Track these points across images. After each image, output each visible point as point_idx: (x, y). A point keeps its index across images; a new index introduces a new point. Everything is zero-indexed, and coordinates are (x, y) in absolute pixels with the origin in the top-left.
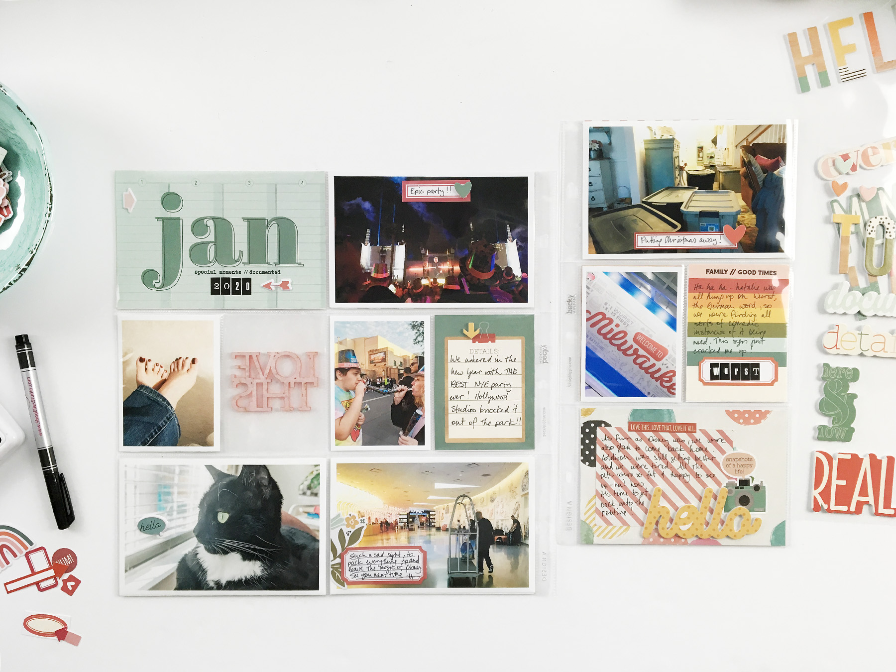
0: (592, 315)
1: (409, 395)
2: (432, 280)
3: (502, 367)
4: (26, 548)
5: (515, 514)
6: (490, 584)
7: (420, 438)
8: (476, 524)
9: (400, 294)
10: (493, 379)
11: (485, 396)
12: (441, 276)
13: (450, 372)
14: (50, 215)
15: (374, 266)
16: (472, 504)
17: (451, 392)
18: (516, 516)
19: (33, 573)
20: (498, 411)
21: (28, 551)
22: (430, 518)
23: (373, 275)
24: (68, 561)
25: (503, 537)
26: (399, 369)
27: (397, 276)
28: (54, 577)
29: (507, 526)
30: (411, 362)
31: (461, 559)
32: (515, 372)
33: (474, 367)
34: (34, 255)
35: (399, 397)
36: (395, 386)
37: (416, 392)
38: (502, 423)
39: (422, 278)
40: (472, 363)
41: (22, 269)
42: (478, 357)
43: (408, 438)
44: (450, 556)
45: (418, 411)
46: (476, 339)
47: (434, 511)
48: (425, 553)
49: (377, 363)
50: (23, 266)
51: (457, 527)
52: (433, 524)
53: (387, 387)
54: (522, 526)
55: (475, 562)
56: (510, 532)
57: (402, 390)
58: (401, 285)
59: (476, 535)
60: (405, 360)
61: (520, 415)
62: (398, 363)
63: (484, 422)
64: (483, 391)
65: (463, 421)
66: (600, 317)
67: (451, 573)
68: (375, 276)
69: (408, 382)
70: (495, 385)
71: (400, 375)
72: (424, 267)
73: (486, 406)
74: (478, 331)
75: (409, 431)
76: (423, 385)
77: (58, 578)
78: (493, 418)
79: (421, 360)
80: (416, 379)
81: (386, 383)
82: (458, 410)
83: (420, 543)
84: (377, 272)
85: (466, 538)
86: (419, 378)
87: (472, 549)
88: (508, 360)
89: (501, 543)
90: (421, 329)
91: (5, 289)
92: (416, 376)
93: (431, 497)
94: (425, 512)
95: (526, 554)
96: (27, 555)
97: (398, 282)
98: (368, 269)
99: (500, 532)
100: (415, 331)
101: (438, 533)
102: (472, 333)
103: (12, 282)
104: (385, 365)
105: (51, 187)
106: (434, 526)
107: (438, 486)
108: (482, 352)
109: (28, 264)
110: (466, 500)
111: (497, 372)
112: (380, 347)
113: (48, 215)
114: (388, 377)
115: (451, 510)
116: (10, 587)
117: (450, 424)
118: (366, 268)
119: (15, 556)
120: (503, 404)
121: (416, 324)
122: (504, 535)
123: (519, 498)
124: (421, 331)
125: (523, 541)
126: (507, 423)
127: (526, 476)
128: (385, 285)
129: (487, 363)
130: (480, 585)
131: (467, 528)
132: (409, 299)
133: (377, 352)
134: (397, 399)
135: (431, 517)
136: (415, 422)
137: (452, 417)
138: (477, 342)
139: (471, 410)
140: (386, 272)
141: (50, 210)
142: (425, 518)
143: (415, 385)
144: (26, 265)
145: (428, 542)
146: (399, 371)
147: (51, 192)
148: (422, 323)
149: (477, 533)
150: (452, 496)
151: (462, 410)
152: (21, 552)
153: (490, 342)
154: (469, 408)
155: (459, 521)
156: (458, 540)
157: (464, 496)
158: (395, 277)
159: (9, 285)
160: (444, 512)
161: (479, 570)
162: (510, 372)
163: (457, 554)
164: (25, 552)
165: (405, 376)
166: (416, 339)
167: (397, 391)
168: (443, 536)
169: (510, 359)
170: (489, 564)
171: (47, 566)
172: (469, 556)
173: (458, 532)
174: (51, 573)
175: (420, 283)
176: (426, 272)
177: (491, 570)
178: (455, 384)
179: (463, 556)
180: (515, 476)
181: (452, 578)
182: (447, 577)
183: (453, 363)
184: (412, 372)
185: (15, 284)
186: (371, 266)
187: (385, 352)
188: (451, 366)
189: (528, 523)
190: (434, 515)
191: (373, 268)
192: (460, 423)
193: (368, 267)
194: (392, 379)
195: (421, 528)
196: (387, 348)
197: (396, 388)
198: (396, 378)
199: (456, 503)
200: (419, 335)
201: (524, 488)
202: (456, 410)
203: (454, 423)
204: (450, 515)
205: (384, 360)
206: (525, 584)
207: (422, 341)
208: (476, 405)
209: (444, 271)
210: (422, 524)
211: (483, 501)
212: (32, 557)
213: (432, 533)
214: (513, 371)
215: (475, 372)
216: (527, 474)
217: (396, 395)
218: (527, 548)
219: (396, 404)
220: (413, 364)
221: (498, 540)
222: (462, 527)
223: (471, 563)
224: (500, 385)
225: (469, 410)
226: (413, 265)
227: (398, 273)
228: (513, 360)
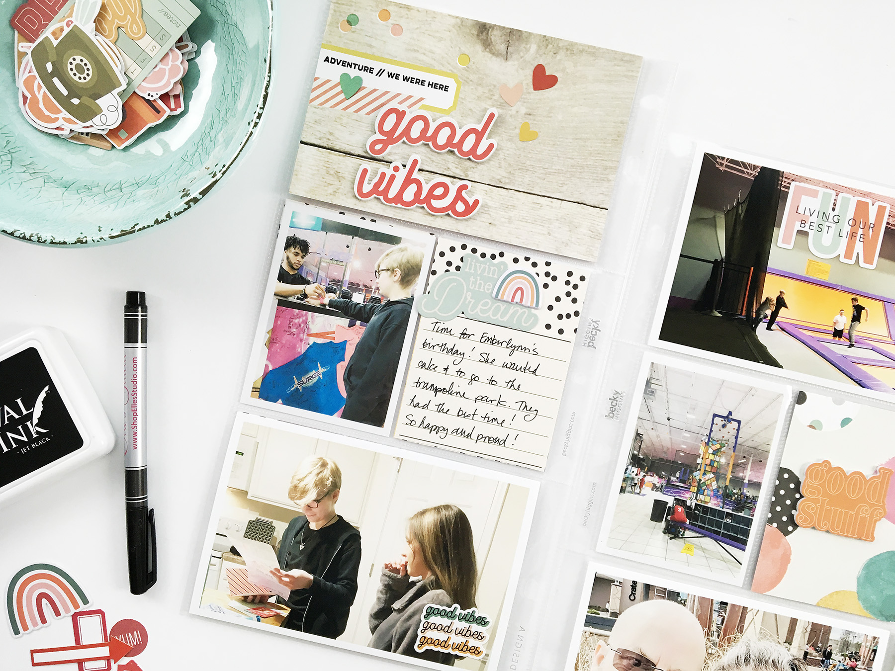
4: (76, 606)
14: (256, 124)
19: (78, 645)
21: (78, 611)
24: (132, 639)
28: (108, 659)
34: (216, 182)
41: (192, 197)
50: (195, 194)
77: (112, 661)
91: (157, 222)
96: (75, 617)
103: (172, 215)
105: (269, 81)
109: (204, 193)
113: (252, 124)
116: (38, 658)
119: (58, 613)
141: (259, 116)
144: (200, 194)
147: (267, 88)
152: (67, 610)
159: (165, 219)
164: (73, 611)
171: (100, 640)
174: (105, 651)
185: (176, 219)
212: (83, 621)
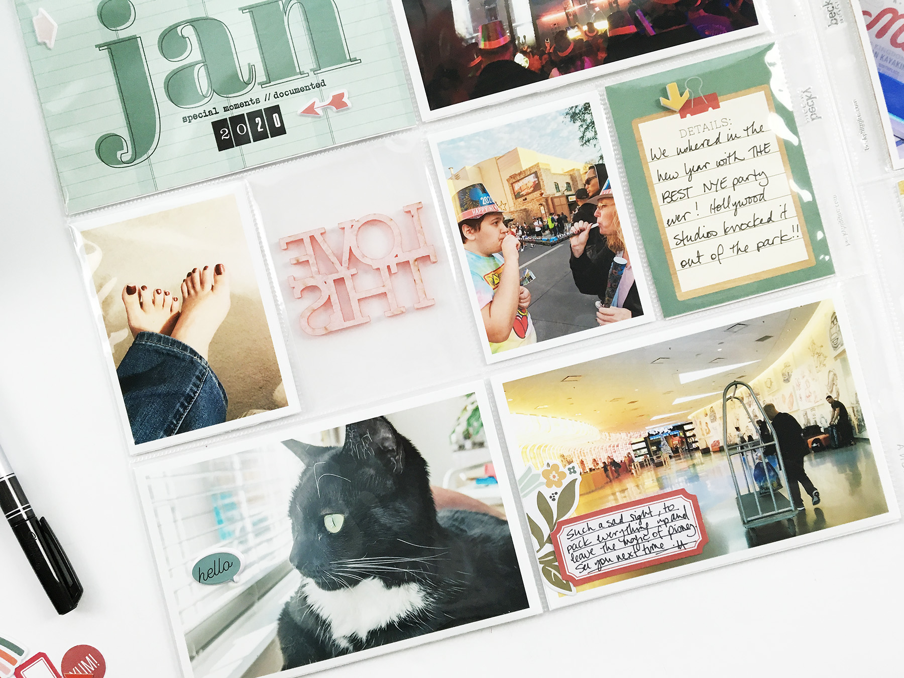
0: (873, 17)
1: (595, 237)
2: (585, 28)
3: (742, 147)
5: (831, 392)
6: (820, 523)
7: (634, 305)
8: (770, 427)
9: (537, 65)
10: (732, 171)
11: (726, 205)
12: (599, 17)
13: (655, 179)
15: (480, 30)
16: (753, 394)
17: (666, 211)
18: (834, 396)
20: (756, 223)
21: (17, 665)
22: (686, 437)
23: (482, 45)
24: (89, 666)
25: (821, 437)
26: (567, 197)
27: (525, 37)
29: (824, 417)
30: (586, 177)
31: (760, 493)
32: (767, 150)
33: (693, 159)
35: (578, 243)
36: (567, 226)
37: (606, 227)
38: (767, 243)
39: (568, 29)
40: (688, 153)
42: (697, 140)
43: (612, 310)
44: (738, 493)
45: (618, 260)
46: (687, 109)
47: (691, 423)
48: (693, 499)
49: (528, 194)
51: (738, 440)
52: (694, 445)
53: (554, 231)
54: (849, 411)
55: (786, 492)
56: (832, 426)
57: (582, 230)
58: (534, 51)
59: (775, 445)
60: (573, 178)
61: (795, 222)
62: (563, 187)
63: (737, 249)
64: (719, 197)
65: (699, 257)
66: (889, 17)
67: (749, 522)
68: (488, 47)
69: (587, 213)
70: (740, 180)
71: (572, 206)
72: (565, 9)
73: (732, 221)
74: (686, 95)
75: (612, 297)
76: (615, 213)
78: (750, 238)
79: (601, 171)
80: (600, 205)
81: (551, 226)
82: (685, 241)
83: (681, 484)
84: (488, 38)
85: (759, 455)
86: (605, 202)
87: (774, 471)
88: (750, 131)
89: (822, 449)
90: (587, 117)
92: (599, 200)
93: (678, 401)
94: (676, 428)
95: (869, 455)
96: (18, 673)
97: (529, 47)
98: (472, 38)
99: (814, 430)
100: (578, 123)
101: (708, 458)
102: (676, 101)
104: (542, 194)
106: (698, 449)
107: (686, 378)
108: (701, 129)
110: (741, 391)
111: (736, 158)
112: (525, 166)
114: (551, 214)
115: (719, 414)
117: (678, 266)
118: (468, 37)
120: (761, 210)
121: (577, 111)
122: (822, 433)
123: (832, 364)
124: (589, 121)
125: (858, 435)
126: (777, 241)
127: (833, 322)
128: (507, 57)
129: (715, 146)
130: (805, 530)
131: (756, 437)
132: (555, 71)
133: (522, 176)
134: (577, 248)
135: (688, 434)
136: (617, 279)
137: (678, 254)
138: (688, 115)
139: (708, 233)
140: (503, 35)
142: (677, 438)
143: (602, 216)
145: (695, 478)
146: (567, 198)
148: (587, 107)
149: (776, 442)
150: (714, 389)
151: (693, 239)
153: (710, 109)
154: (703, 232)
155: (738, 429)
156: (744, 461)
157: (736, 384)
158: (522, 39)
160: (708, 419)
161: (795, 503)
162: (760, 151)
163: (749, 486)
165: (580, 204)
166: (582, 137)
167: (574, 235)
168: (718, 461)
169: (753, 130)
170: (810, 489)
172: (772, 485)
173: (742, 448)
175: (566, 38)
176: (571, 17)
177: (816, 499)
178: (669, 197)
179: (761, 488)
180: (816, 325)
181: (753, 529)
182: (743, 530)
183: (656, 162)
184: (590, 194)
186: (475, 31)
187: (536, 173)
188: (654, 168)
189: (857, 402)
190: (693, 429)
191: (479, 34)
192: (696, 260)
193: (471, 34)
194: (558, 215)
195: (674, 457)
196: (537, 165)
197: (569, 229)
198: (566, 212)
199: (726, 400)
200: (587, 128)
201: (836, 344)
202: (683, 240)
203: (684, 263)
204: (719, 422)
205: (537, 187)
206: (879, 508)
207: (595, 138)
208: (715, 222)
209: (601, 8)
210: (675, 450)
211: (771, 384)
213: (695, 461)
214: (762, 148)
215: (699, 167)
216: (834, 319)
217: (574, 241)
218: (867, 446)
219: (577, 255)
220: (588, 182)
221: (815, 445)
222: (746, 439)
223: (779, 496)
224: (747, 178)
225: (705, 236)
226: (546, 11)
227: (525, 32)
228: (758, 130)
